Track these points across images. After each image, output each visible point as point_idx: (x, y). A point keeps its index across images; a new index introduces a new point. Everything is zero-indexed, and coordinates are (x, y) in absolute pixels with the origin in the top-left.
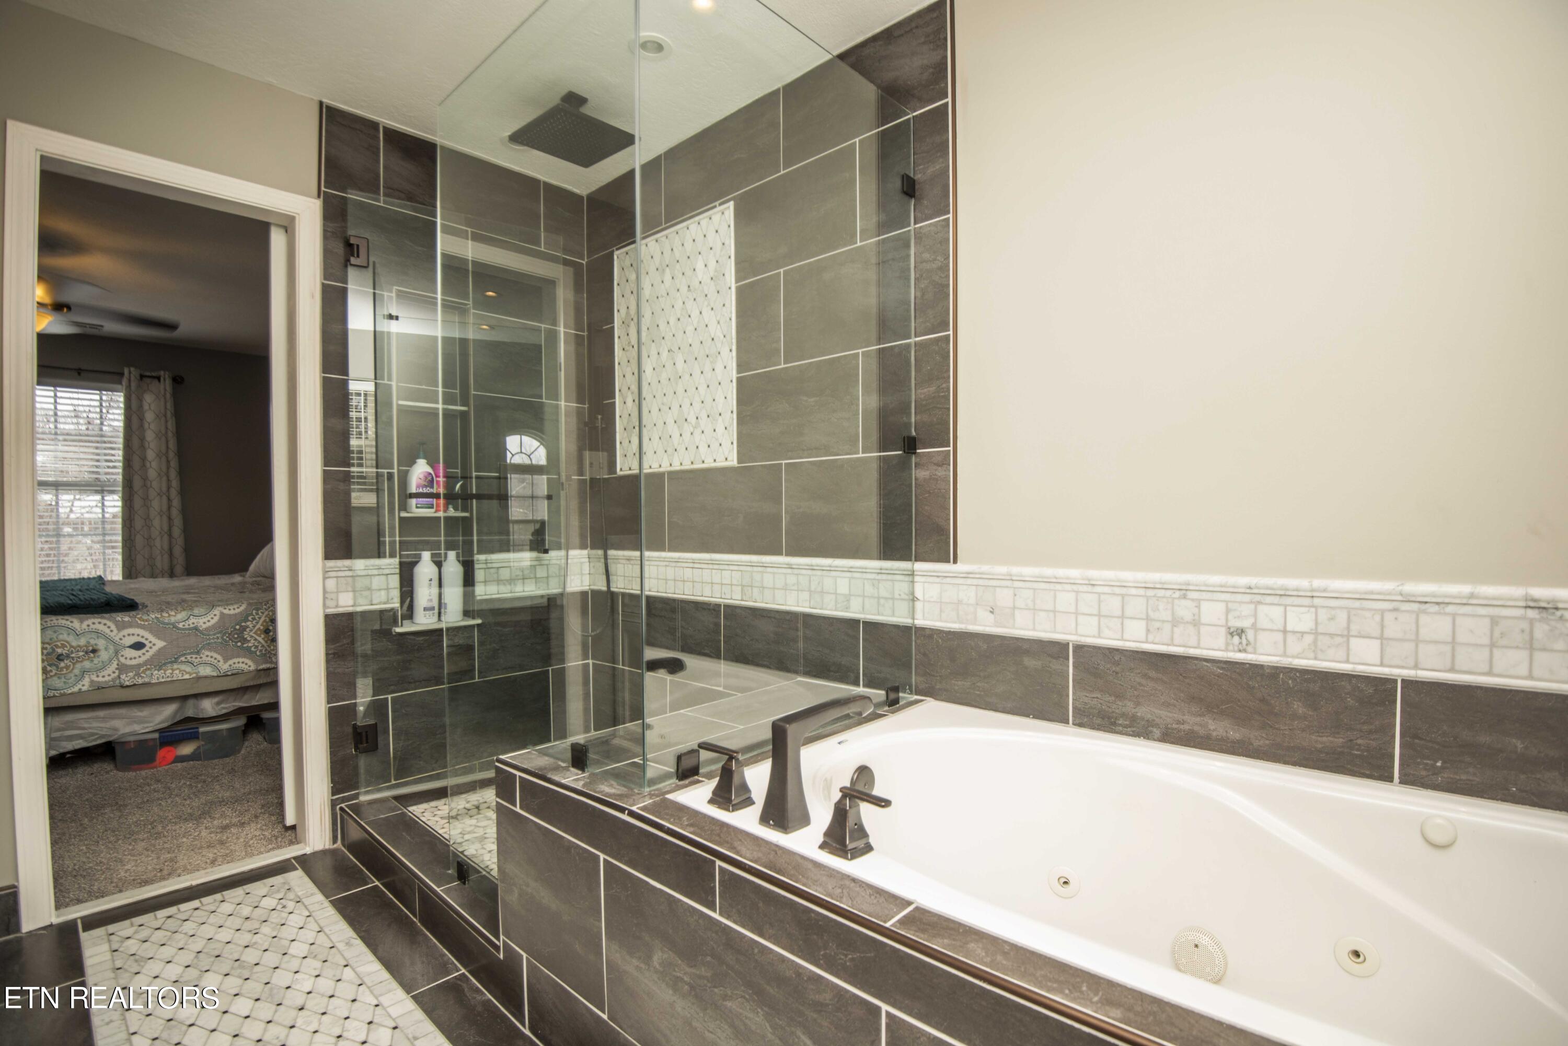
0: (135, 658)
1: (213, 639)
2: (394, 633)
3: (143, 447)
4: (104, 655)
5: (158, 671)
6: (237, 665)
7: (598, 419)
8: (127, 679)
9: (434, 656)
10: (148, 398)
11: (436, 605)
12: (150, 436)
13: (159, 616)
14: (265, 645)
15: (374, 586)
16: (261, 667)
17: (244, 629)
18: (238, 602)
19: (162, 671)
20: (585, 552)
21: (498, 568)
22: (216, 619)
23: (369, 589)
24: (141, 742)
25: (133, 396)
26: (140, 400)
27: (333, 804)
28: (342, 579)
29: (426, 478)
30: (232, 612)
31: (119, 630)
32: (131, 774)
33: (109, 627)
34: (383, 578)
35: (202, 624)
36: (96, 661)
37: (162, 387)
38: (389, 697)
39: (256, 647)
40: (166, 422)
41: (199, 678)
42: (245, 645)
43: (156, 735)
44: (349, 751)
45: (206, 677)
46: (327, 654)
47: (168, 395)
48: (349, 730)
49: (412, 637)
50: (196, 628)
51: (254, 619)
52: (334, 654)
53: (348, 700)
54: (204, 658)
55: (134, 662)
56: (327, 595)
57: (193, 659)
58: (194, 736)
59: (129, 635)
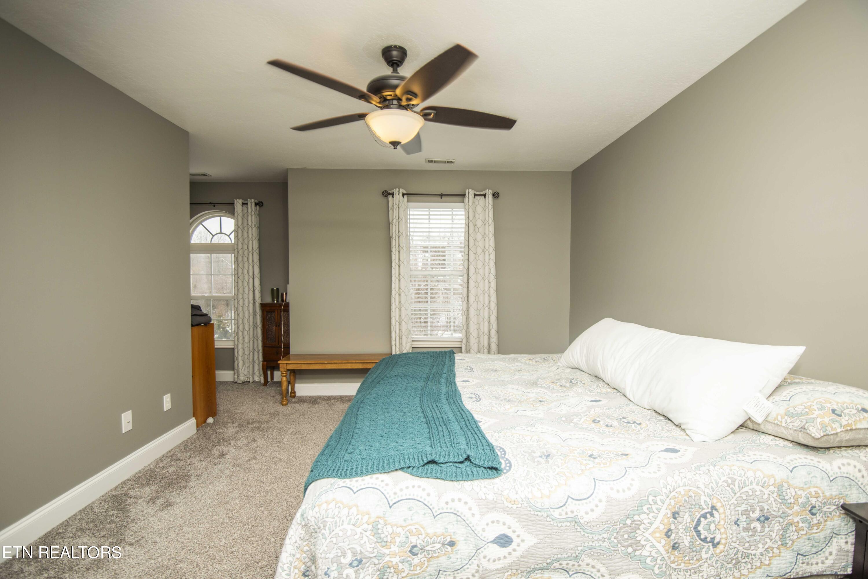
3: (475, 246)
10: (479, 210)
12: (479, 237)
25: (470, 209)
26: (474, 212)
59: (493, 522)
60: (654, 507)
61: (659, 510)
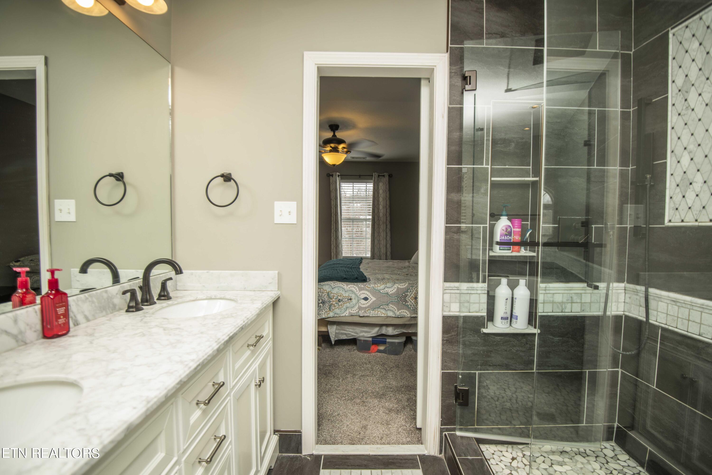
0: (364, 304)
1: (394, 299)
2: (482, 332)
3: (378, 204)
4: (354, 301)
5: (373, 311)
6: (402, 313)
7: (646, 178)
8: (361, 313)
9: (506, 351)
10: (381, 184)
11: (509, 316)
12: (381, 199)
13: (374, 286)
14: (415, 305)
15: (472, 301)
16: (412, 316)
17: (406, 296)
18: (404, 281)
19: (374, 311)
20: (622, 285)
21: (553, 294)
22: (395, 290)
23: (468, 302)
24: (365, 341)
25: (376, 184)
26: (378, 185)
27: (442, 431)
28: (453, 294)
29: (507, 229)
30: (402, 287)
31: (360, 291)
32: (362, 354)
33: (356, 289)
34: (477, 295)
35: (390, 291)
36: (351, 303)
37: (385, 179)
38: (477, 372)
39: (411, 305)
40: (386, 193)
41: (388, 317)
42: (406, 304)
43: (371, 339)
44: (452, 401)
45: (390, 317)
46: (443, 340)
47: (387, 183)
48: (453, 388)
49: (493, 336)
50: (387, 293)
51: (411, 291)
52: (447, 340)
53: (453, 370)
54: (390, 308)
55: (364, 306)
56: (444, 304)
57: (386, 308)
58: (384, 343)
59: (363, 293)
60: (412, 290)
61: (413, 291)
